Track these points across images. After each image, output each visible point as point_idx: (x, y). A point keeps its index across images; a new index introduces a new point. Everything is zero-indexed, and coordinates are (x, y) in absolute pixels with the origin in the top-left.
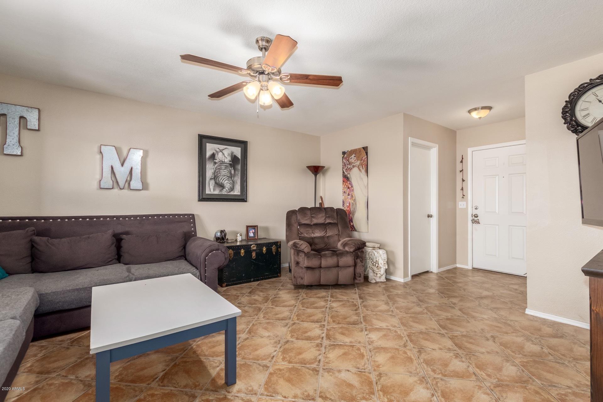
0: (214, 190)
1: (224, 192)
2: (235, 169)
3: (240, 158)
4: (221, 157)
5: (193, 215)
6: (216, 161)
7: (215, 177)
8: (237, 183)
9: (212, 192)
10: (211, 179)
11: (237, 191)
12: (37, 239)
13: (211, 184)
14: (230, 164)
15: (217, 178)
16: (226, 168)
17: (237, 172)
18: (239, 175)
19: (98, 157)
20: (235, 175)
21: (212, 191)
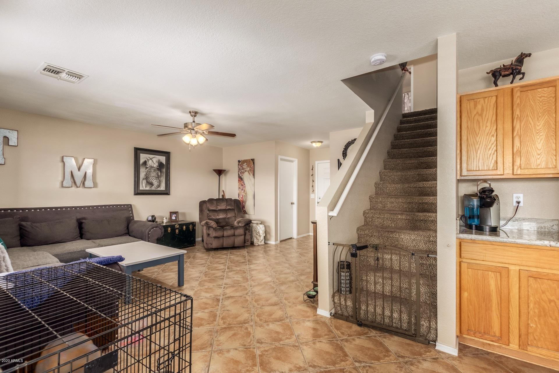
0: (146, 187)
1: (153, 188)
2: (161, 172)
3: (165, 164)
4: (151, 163)
5: (131, 205)
6: (148, 166)
7: (147, 178)
8: (162, 181)
9: (144, 188)
10: (144, 179)
11: (163, 188)
12: (24, 223)
13: (143, 183)
14: (158, 169)
16: (155, 171)
17: (162, 174)
18: (164, 176)
19: (61, 164)
20: (161, 176)
21: (144, 187)
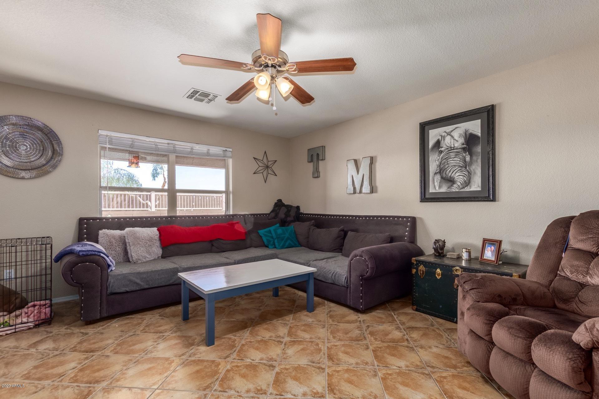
0: (440, 187)
1: (455, 189)
2: (471, 155)
4: (449, 142)
5: (413, 217)
6: (442, 149)
7: (441, 171)
8: (475, 173)
9: (438, 190)
10: (436, 174)
11: (476, 186)
13: (435, 181)
14: (464, 149)
15: (443, 172)
16: (457, 154)
17: (474, 158)
18: (479, 161)
20: (471, 163)
21: (437, 188)
